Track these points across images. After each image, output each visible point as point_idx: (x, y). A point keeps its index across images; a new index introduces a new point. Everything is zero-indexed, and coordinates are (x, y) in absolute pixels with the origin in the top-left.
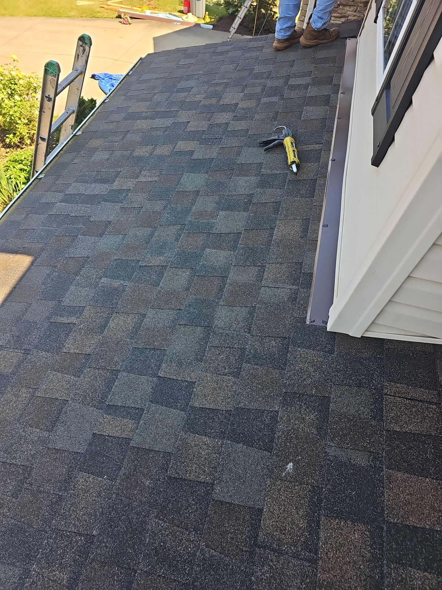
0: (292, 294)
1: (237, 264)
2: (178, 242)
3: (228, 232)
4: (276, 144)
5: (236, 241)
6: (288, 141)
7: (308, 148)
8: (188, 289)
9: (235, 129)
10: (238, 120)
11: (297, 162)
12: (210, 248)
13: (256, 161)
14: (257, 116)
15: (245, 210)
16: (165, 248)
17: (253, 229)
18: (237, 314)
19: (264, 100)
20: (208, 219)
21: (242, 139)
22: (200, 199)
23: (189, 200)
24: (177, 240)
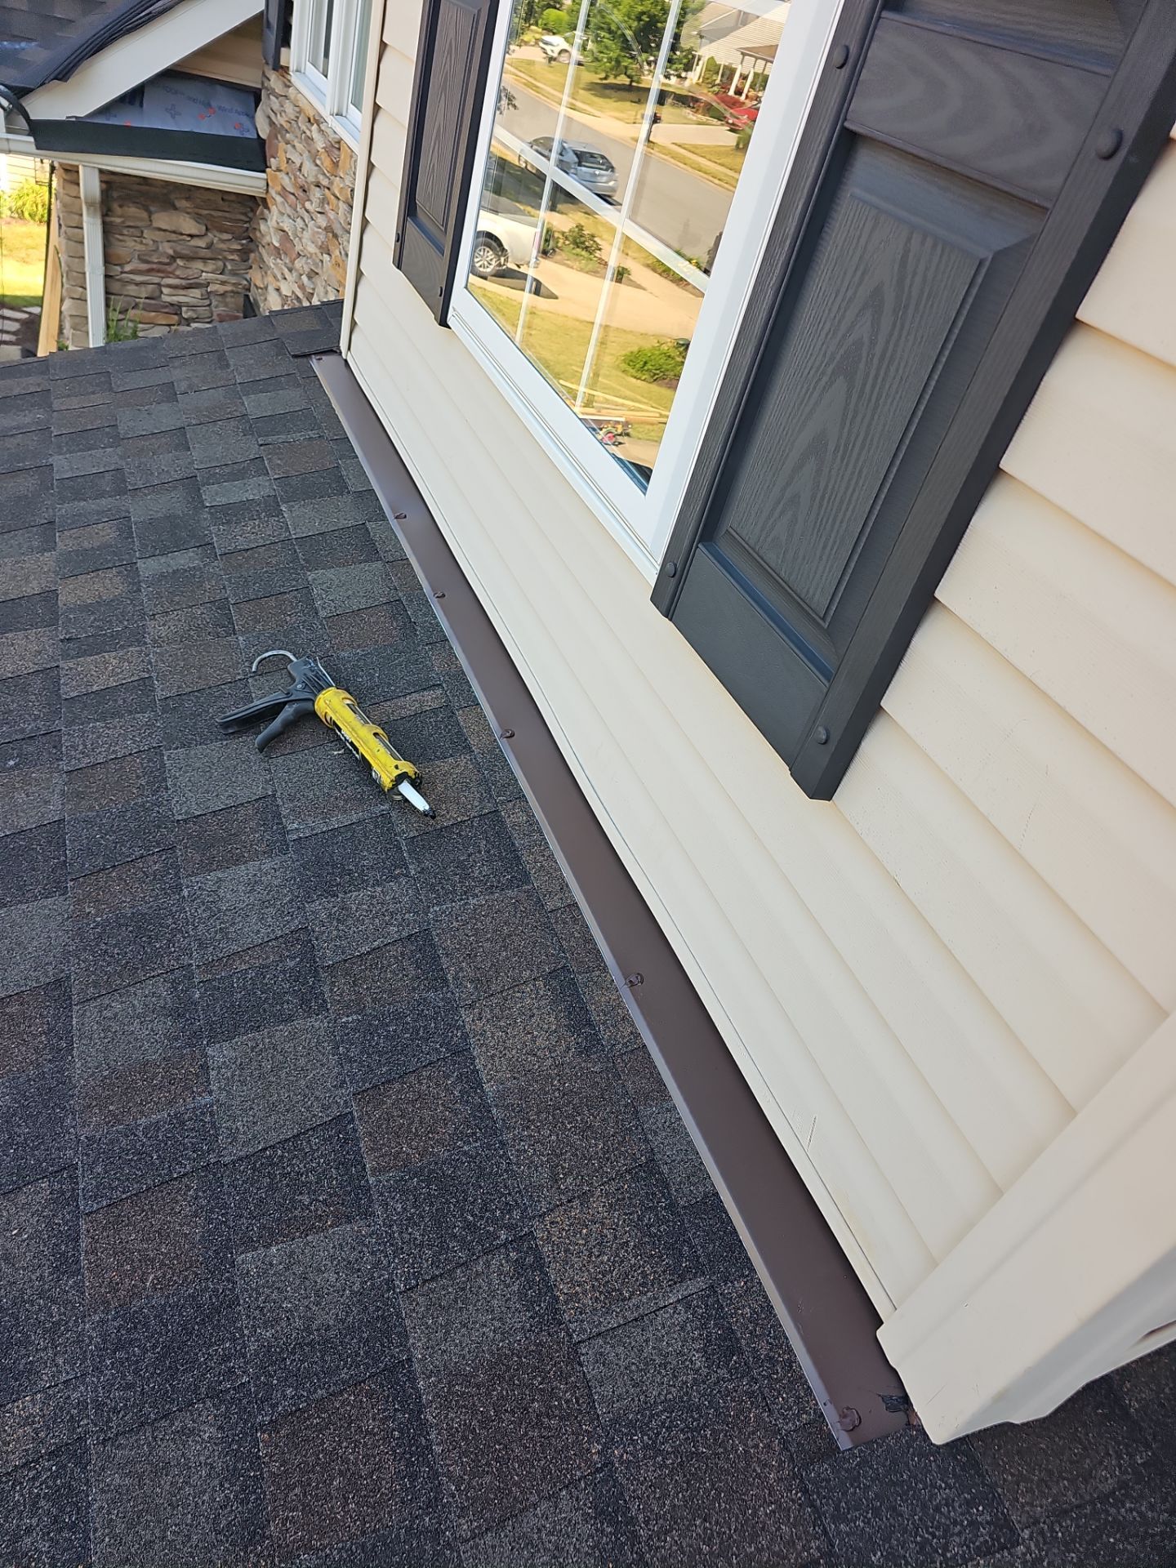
0: (704, 1326)
1: (416, 1279)
2: (78, 1272)
3: (290, 1134)
4: (292, 717)
5: (351, 1163)
6: (332, 704)
7: (402, 708)
8: (251, 1533)
9: (95, 688)
10: (85, 654)
11: (411, 774)
12: (249, 1244)
13: (244, 795)
14: (156, 629)
15: (312, 1002)
16: (25, 1342)
17: (389, 1082)
18: (557, 1548)
19: (148, 567)
20: (171, 1103)
21: (144, 718)
22: (85, 1019)
23: (35, 1037)
24: (66, 1265)
